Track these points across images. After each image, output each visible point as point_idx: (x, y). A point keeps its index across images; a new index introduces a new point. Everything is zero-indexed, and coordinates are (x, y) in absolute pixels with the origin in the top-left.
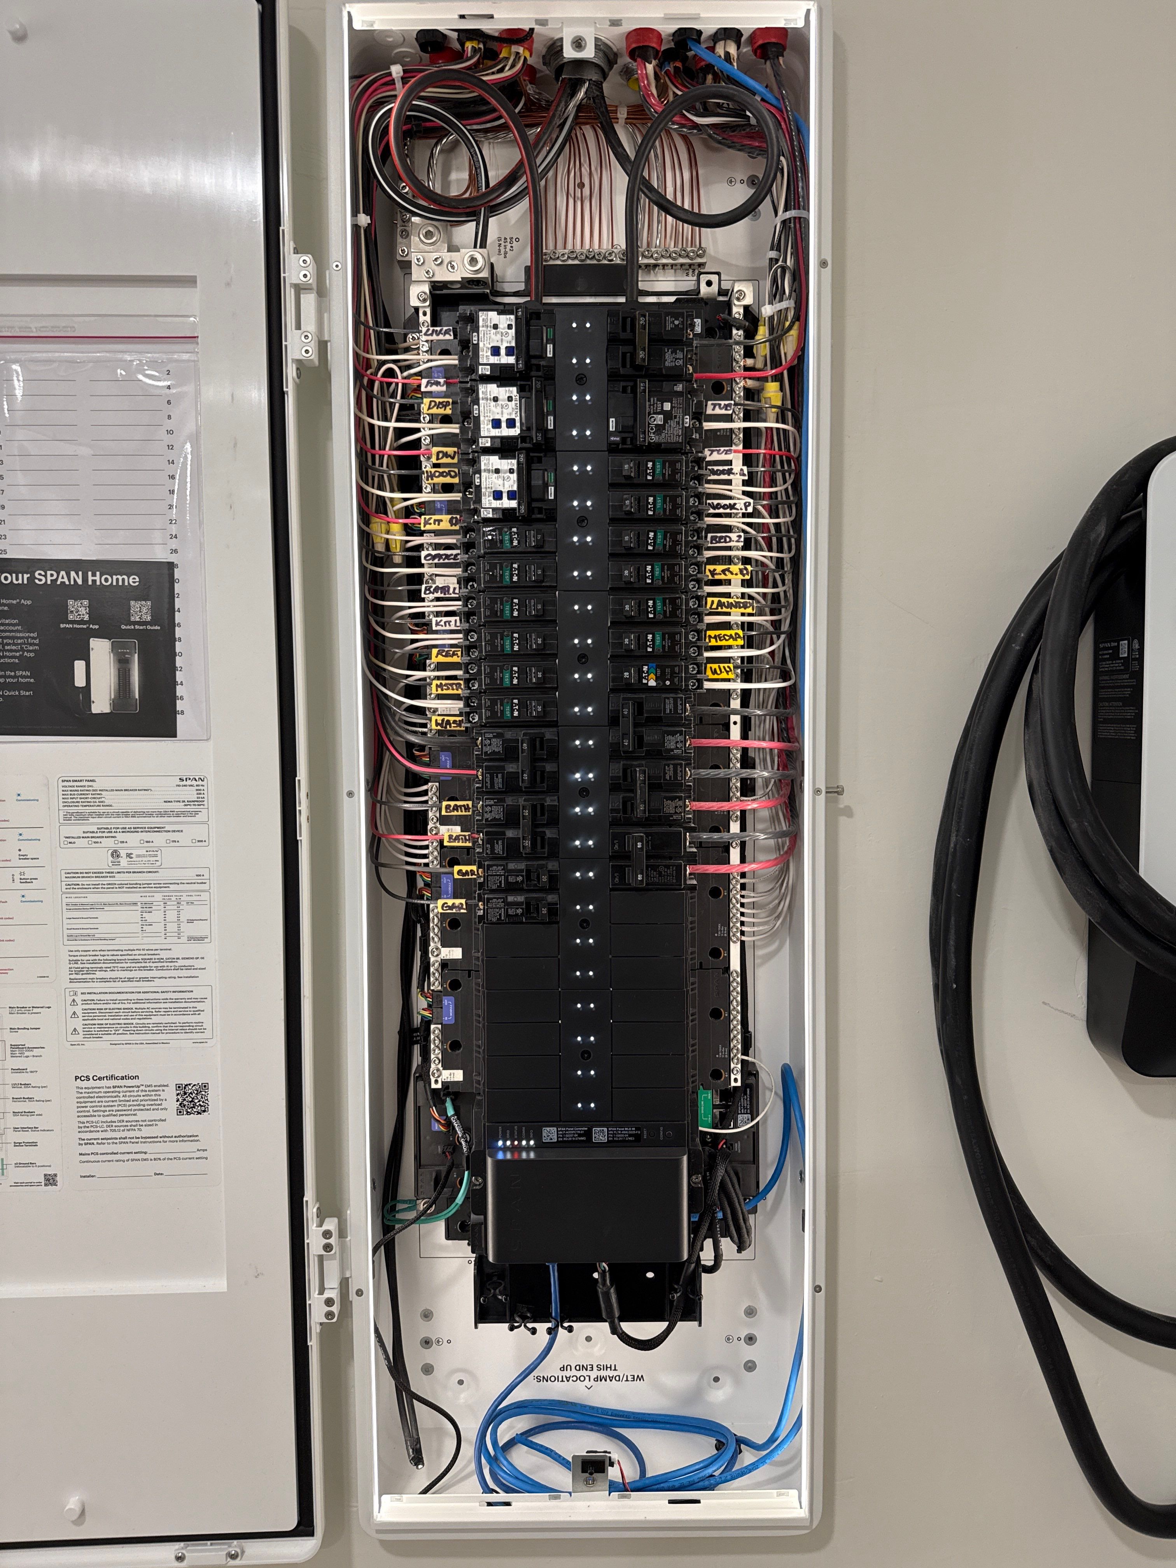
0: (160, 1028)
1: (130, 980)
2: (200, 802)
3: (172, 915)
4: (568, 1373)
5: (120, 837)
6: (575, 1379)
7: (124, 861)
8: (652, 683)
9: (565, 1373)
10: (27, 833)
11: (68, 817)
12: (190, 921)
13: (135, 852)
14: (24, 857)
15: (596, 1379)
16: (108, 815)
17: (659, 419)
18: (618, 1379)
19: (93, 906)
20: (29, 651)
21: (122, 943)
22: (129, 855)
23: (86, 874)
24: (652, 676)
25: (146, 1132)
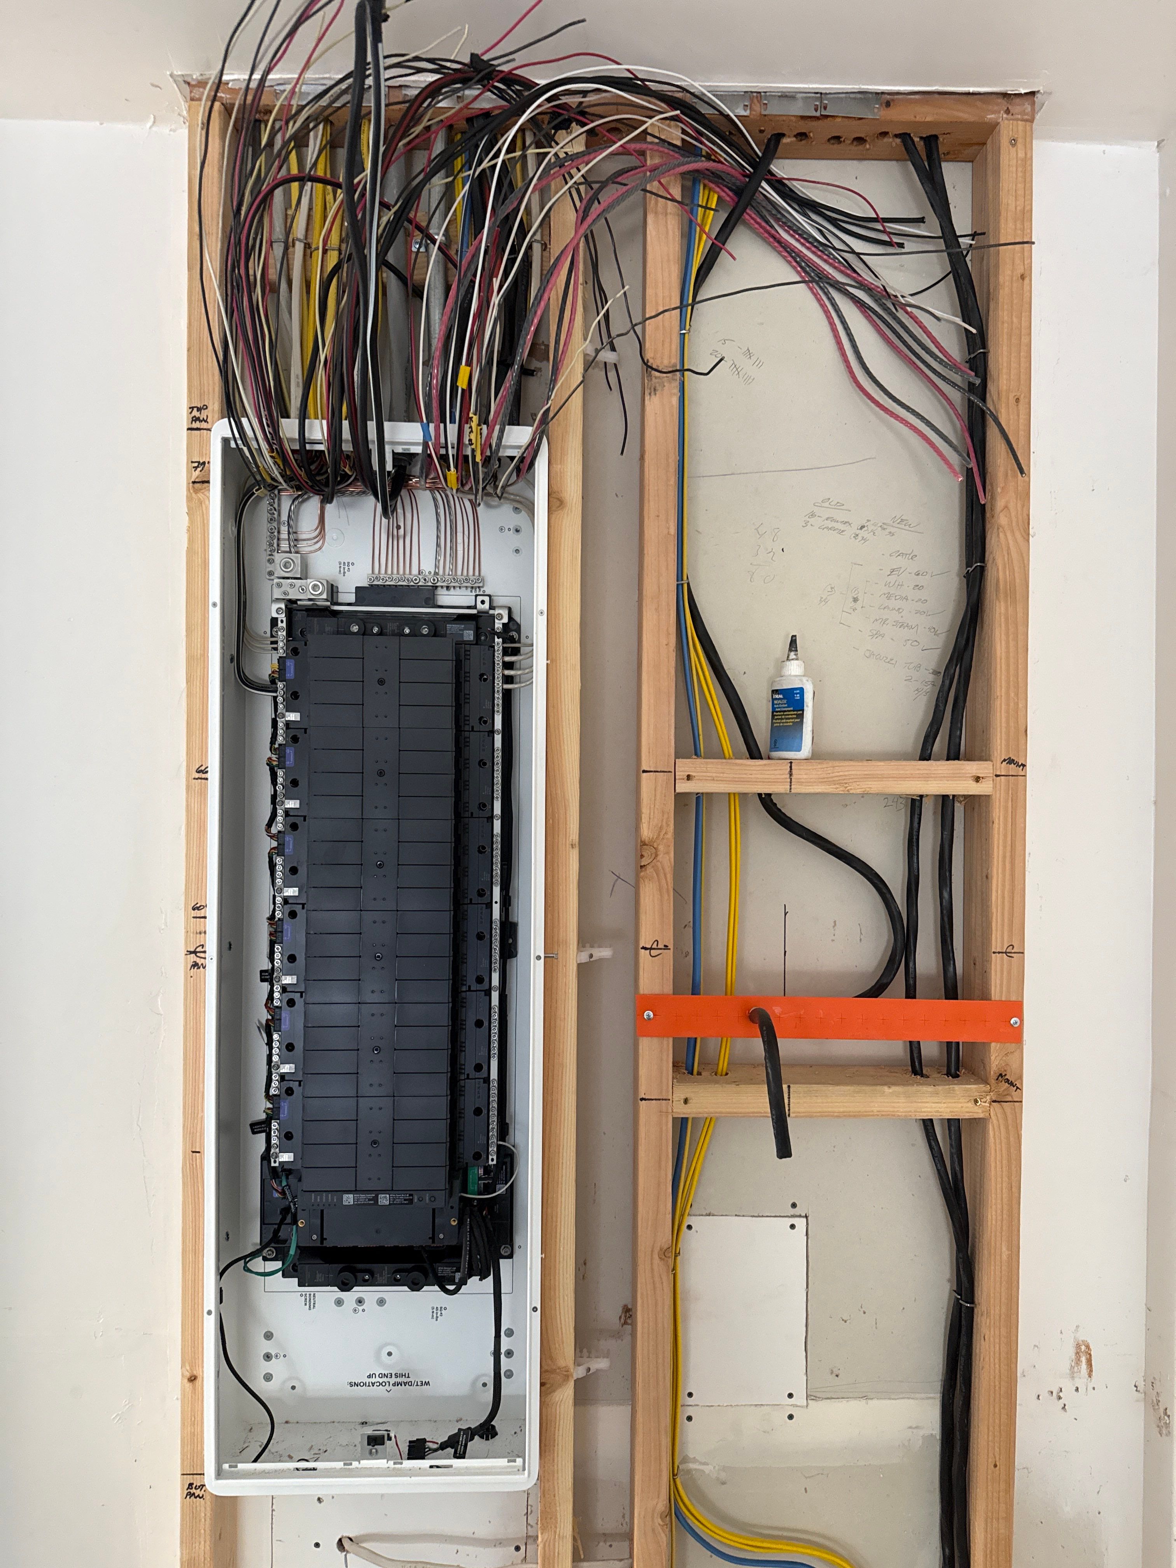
4: (373, 1380)
6: (378, 1384)
9: (371, 1380)
15: (394, 1385)
18: (410, 1384)
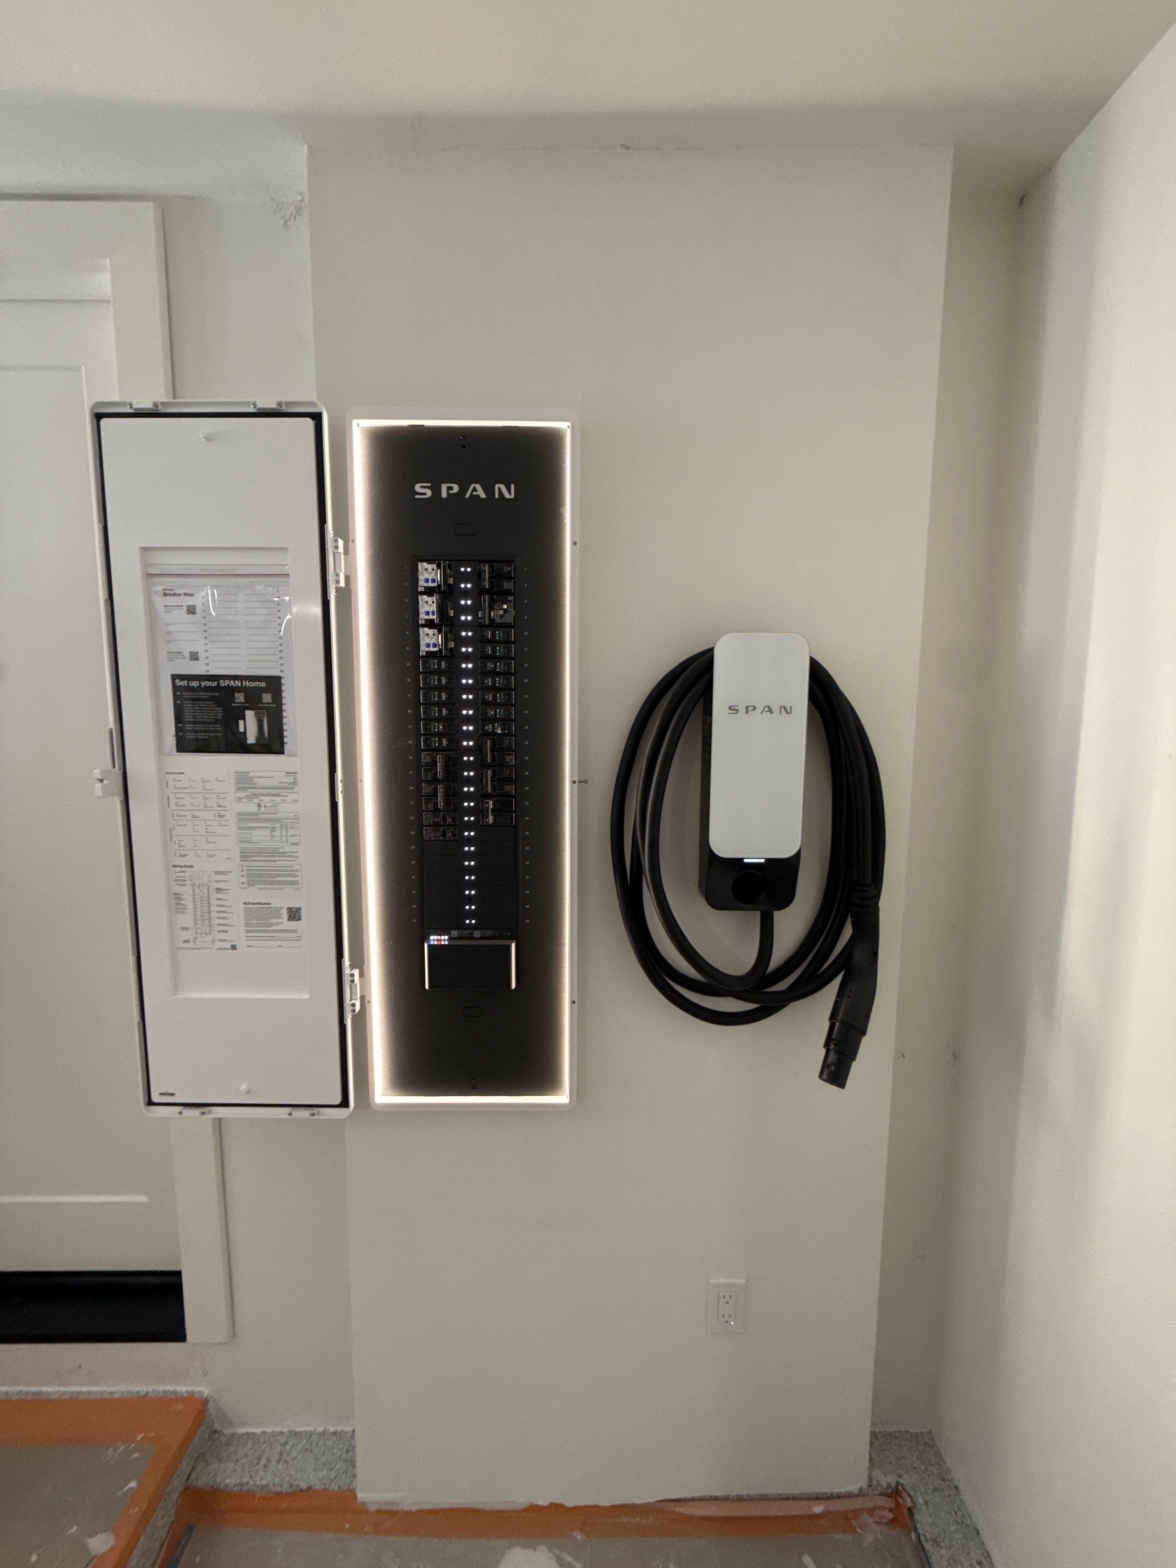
0: (279, 883)
1: (266, 861)
2: (295, 783)
3: (284, 833)
5: (262, 798)
7: (263, 809)
8: (499, 731)
10: (221, 796)
11: (238, 789)
12: (291, 836)
13: (268, 805)
14: (219, 806)
16: (255, 788)
17: (501, 612)
19: (249, 828)
20: (219, 716)
21: (262, 845)
22: (265, 806)
23: (247, 814)
24: (499, 728)
25: (274, 928)
